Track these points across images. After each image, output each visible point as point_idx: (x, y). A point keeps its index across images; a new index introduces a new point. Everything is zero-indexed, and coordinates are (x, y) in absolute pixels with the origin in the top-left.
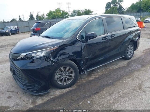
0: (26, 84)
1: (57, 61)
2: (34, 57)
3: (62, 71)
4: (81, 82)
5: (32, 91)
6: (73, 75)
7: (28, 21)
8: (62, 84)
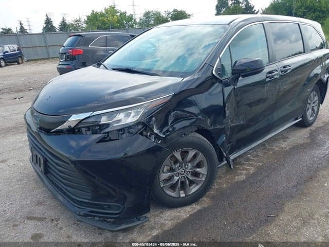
0: (87, 201)
1: (166, 136)
2: (107, 125)
3: (176, 161)
4: (216, 187)
5: (102, 219)
6: (203, 170)
7: (42, 34)
8: (175, 196)
